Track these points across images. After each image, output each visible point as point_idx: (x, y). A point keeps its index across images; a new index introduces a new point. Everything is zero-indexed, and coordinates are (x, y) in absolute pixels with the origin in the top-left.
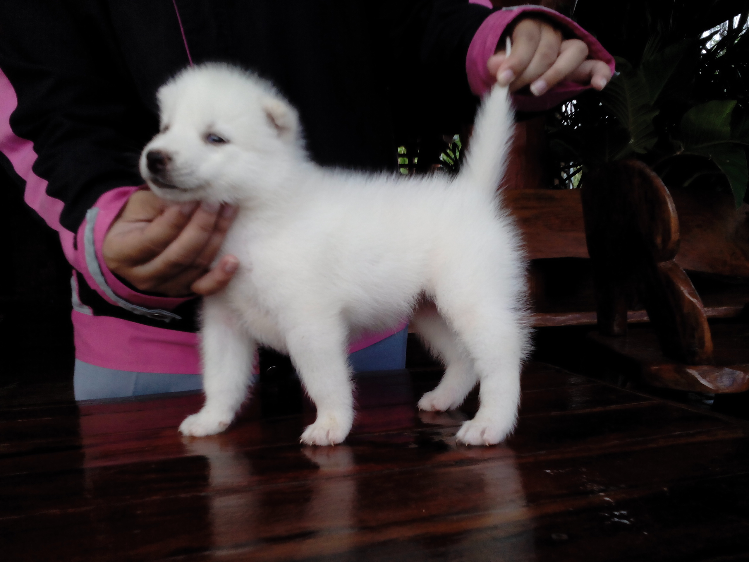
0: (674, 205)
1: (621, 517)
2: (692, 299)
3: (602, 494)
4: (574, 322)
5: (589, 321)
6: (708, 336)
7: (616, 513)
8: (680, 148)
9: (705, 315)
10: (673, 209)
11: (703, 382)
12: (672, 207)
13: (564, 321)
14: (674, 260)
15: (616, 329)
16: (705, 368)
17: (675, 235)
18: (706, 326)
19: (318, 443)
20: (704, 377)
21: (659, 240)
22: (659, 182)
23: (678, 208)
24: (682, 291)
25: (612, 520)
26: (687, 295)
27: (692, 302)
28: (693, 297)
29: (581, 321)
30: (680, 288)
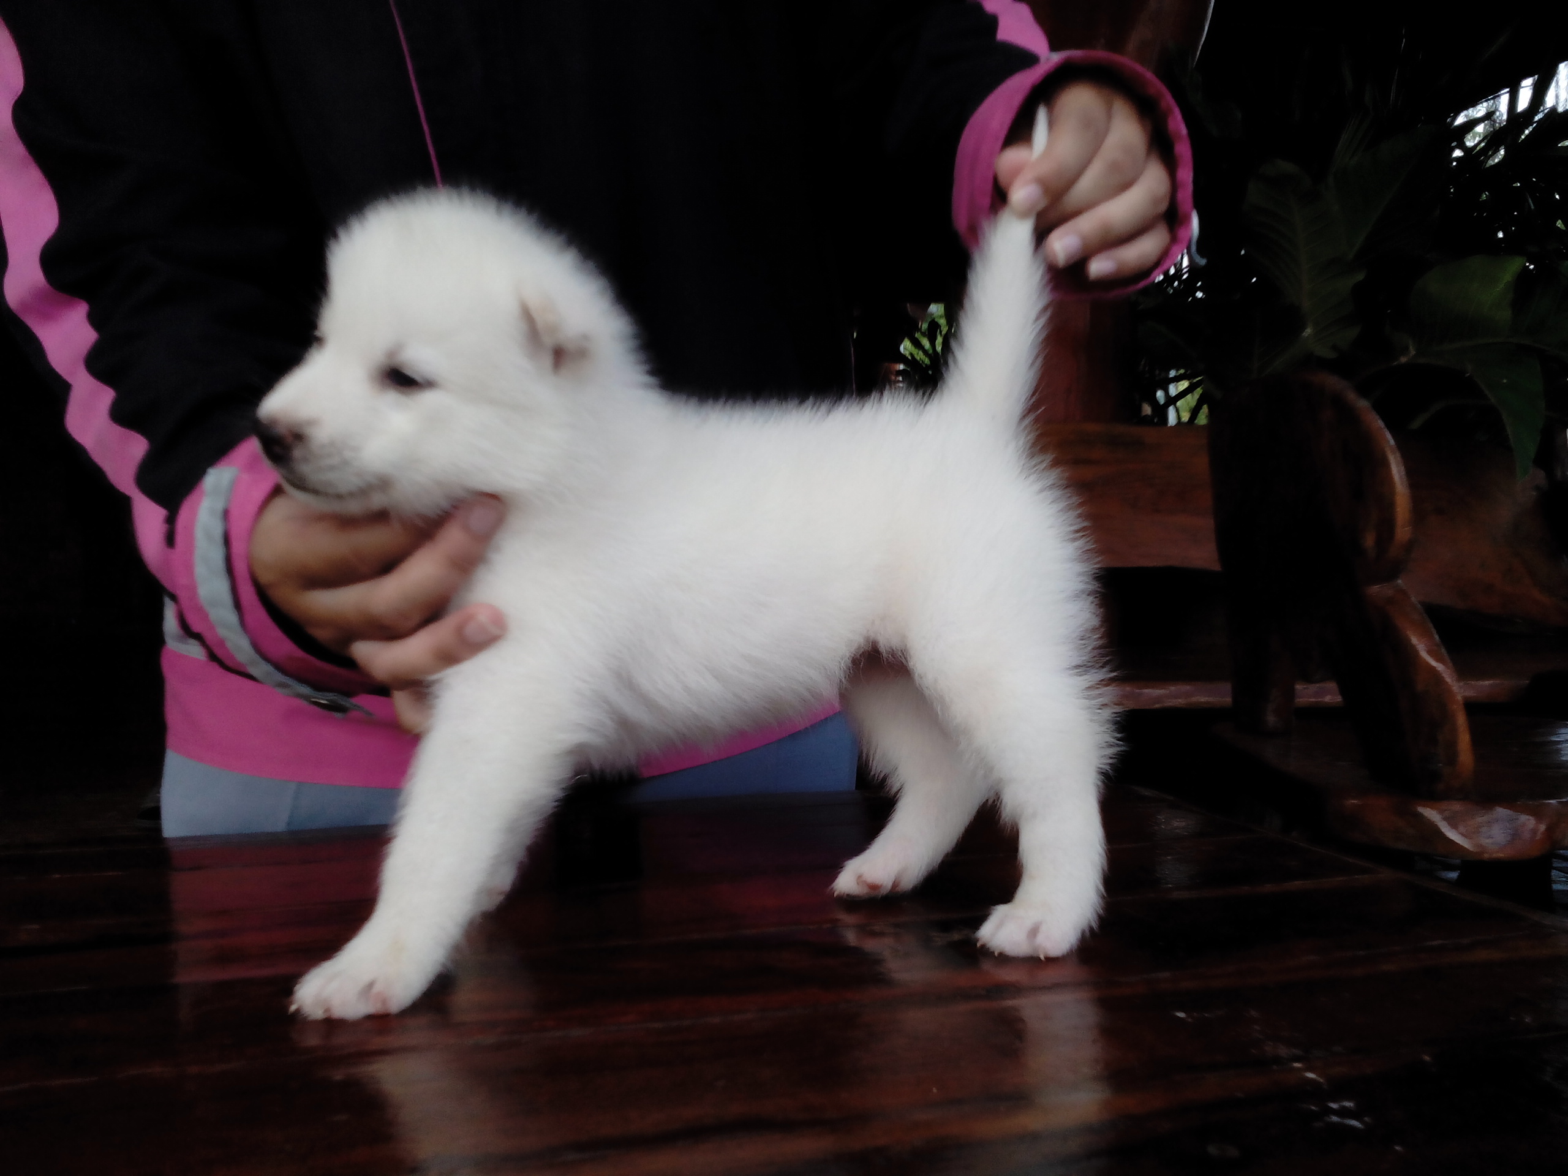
0: (1402, 468)
1: (1343, 1113)
2: (1434, 663)
3: (1297, 1065)
4: (1179, 702)
5: (1210, 699)
6: (1464, 740)
7: (1334, 1106)
8: (1407, 348)
9: (1459, 697)
10: (1400, 476)
11: (1452, 835)
12: (1398, 471)
13: (1159, 699)
14: (1400, 581)
15: (1271, 719)
16: (1457, 806)
17: (1403, 531)
18: (1461, 720)
20: (1454, 826)
21: (1369, 541)
22: (1376, 422)
23: (1411, 473)
24: (1413, 647)
25: (1327, 1119)
26: (1424, 654)
27: (1434, 669)
28: (1438, 660)
29: (1194, 699)
30: (1410, 640)
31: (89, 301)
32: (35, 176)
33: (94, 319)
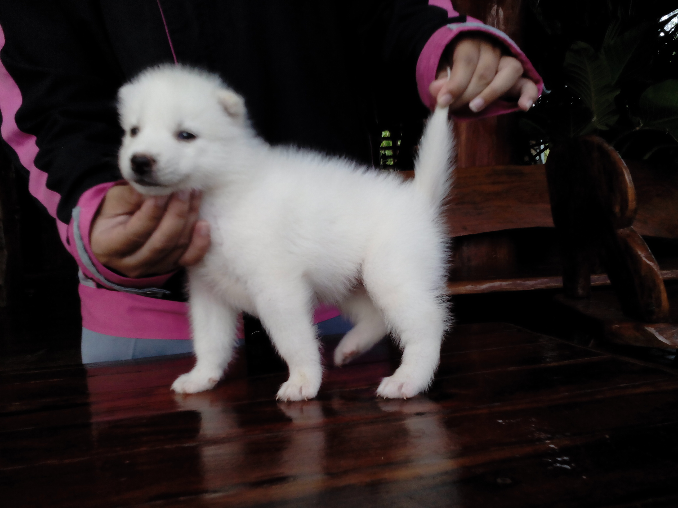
0: (630, 176)
1: (564, 462)
2: (648, 262)
3: (548, 442)
4: (542, 286)
5: (556, 285)
6: (664, 296)
7: (559, 459)
8: (640, 124)
9: (661, 277)
10: (630, 180)
11: (661, 338)
12: (629, 177)
13: (532, 286)
14: (632, 227)
15: (580, 291)
16: (662, 326)
17: (632, 204)
18: (662, 287)
19: (292, 399)
20: (661, 334)
21: (617, 209)
22: (618, 156)
23: (635, 179)
24: (639, 255)
25: (555, 465)
26: (644, 259)
27: (648, 264)
28: (650, 261)
29: (549, 285)
30: (638, 253)
31: (36, 135)
32: (11, 82)
33: (38, 144)
